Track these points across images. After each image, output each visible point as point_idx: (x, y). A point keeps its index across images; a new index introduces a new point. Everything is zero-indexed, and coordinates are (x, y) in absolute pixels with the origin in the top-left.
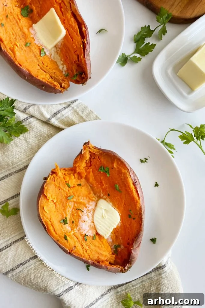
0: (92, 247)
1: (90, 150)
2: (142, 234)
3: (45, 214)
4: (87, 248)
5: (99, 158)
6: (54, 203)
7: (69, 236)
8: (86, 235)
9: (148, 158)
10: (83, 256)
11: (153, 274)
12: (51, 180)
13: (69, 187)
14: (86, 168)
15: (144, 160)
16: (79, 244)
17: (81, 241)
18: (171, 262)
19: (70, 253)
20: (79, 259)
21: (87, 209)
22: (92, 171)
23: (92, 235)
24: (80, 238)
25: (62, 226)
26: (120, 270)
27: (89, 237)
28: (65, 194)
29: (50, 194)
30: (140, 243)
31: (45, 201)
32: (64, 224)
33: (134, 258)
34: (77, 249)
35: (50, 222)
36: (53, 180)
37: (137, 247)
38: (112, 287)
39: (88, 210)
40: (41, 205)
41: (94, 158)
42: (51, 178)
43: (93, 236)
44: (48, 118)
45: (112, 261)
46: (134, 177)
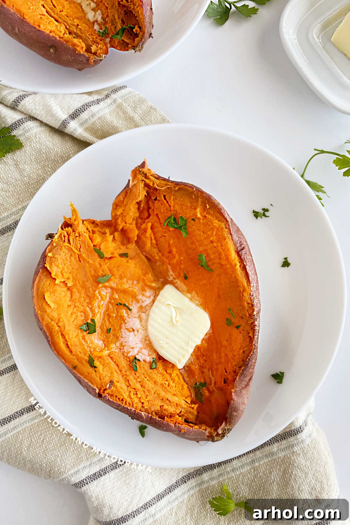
0: (149, 385)
1: (147, 181)
2: (254, 361)
3: (47, 311)
4: (138, 386)
5: (165, 199)
6: (68, 289)
7: (100, 360)
8: (135, 358)
9: (269, 207)
10: (129, 404)
11: (276, 445)
12: (62, 239)
13: (101, 256)
14: (140, 221)
15: (262, 212)
16: (120, 376)
17: (126, 371)
18: (313, 424)
19: (100, 396)
20: (120, 408)
21: (139, 305)
22: (152, 228)
23: (148, 359)
24: (124, 363)
25: (84, 338)
26: (208, 434)
27: (143, 362)
28: (93, 272)
29: (58, 267)
30: (250, 379)
31: (48, 283)
32: (88, 333)
33: (236, 410)
34: (116, 387)
35: (59, 326)
36: (66, 241)
37: (243, 388)
38: (192, 471)
39: (141, 307)
40: (38, 289)
41: (156, 199)
42: (61, 235)
43: (152, 361)
44: (63, 119)
45: (192, 417)
46: (239, 238)
